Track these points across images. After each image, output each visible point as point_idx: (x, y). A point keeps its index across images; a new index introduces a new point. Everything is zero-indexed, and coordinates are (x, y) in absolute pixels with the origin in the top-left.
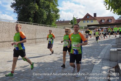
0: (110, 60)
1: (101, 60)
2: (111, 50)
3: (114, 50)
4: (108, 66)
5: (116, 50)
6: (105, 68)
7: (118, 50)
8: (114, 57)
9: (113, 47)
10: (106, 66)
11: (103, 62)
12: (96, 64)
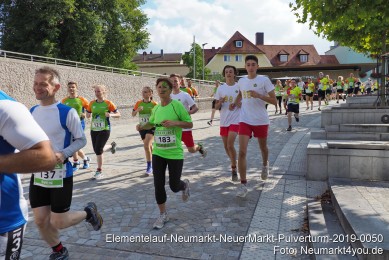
0: (306, 177)
1: (280, 177)
2: (310, 146)
3: (317, 146)
4: (302, 195)
5: (324, 145)
6: (294, 200)
7: (331, 147)
8: (317, 167)
9: (316, 137)
10: (297, 195)
11: (288, 182)
12: (266, 190)
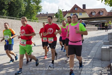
0: (101, 60)
1: (91, 60)
2: (103, 47)
3: (105, 47)
4: (100, 67)
5: (108, 47)
6: (96, 69)
7: (111, 48)
8: (106, 56)
9: (105, 44)
10: (98, 67)
11: (94, 62)
12: (85, 65)
